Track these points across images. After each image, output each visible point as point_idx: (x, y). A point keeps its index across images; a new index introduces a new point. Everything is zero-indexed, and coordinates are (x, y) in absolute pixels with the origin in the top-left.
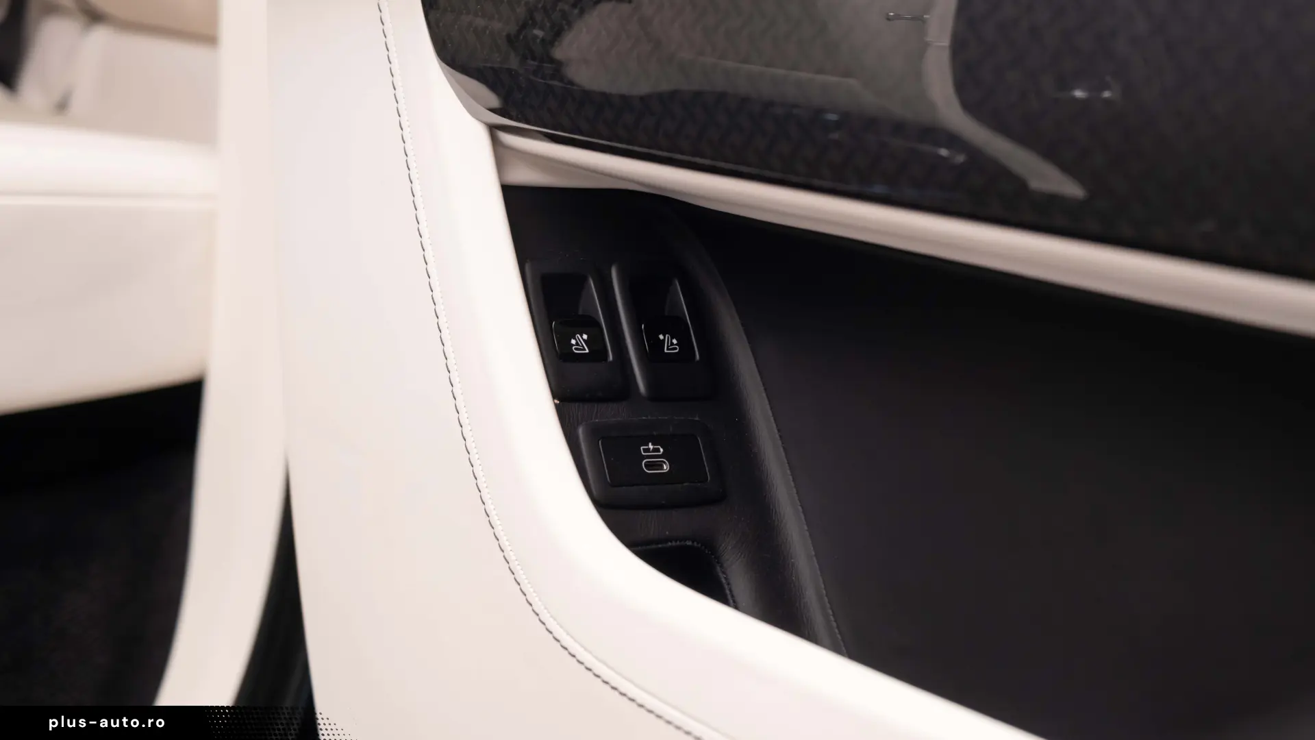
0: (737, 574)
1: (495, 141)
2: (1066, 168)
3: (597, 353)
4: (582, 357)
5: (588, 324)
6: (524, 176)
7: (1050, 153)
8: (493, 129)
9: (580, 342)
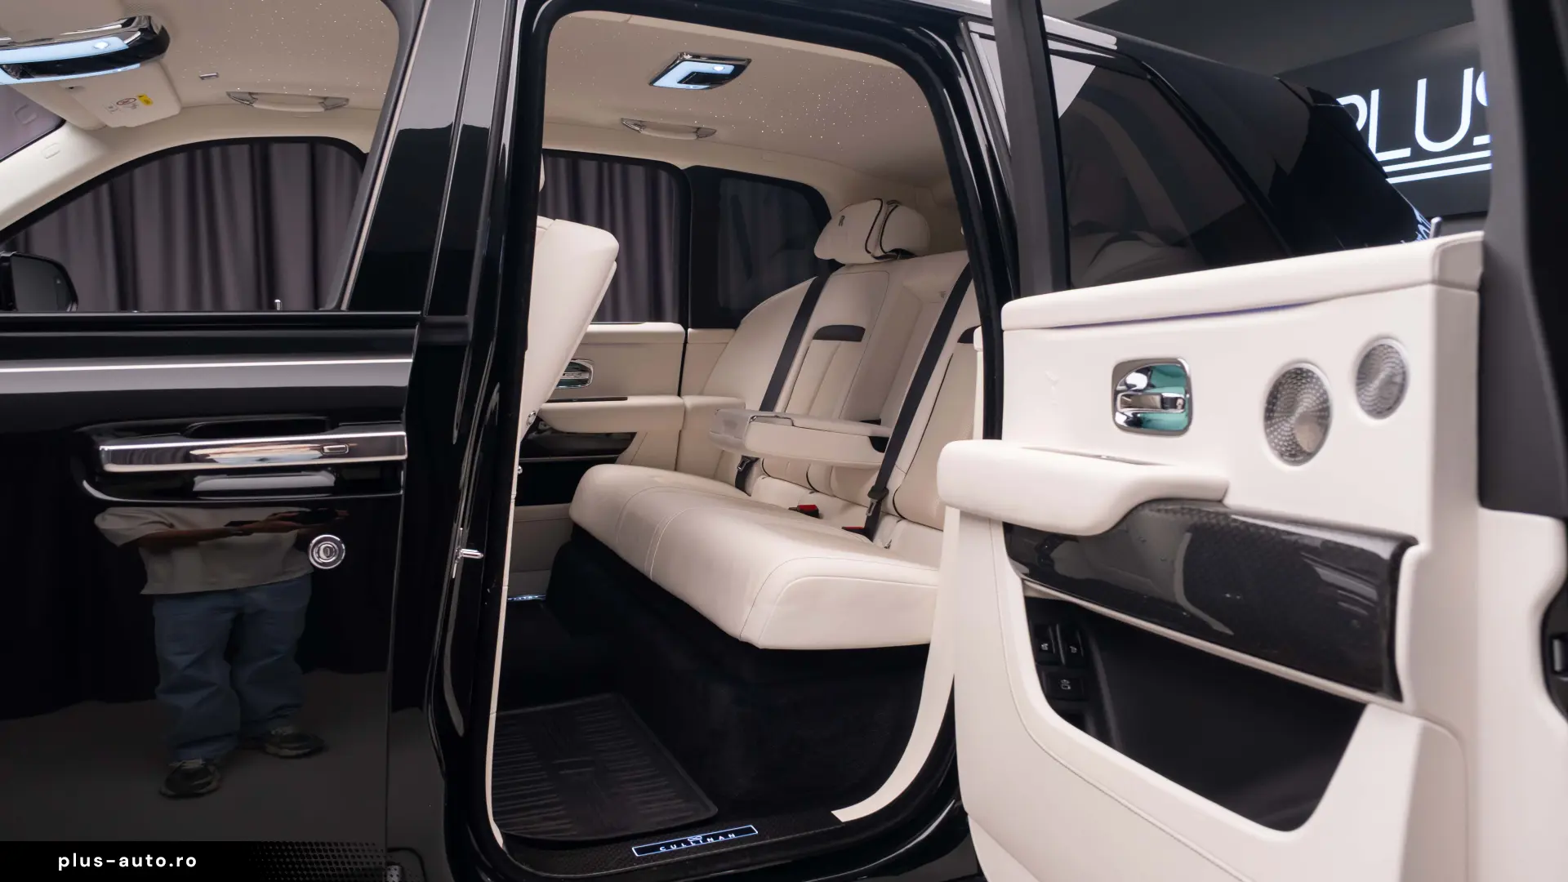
0: (1090, 722)
1: (1023, 584)
2: (1227, 625)
3: (1050, 649)
4: (1045, 651)
5: (1047, 640)
6: (1032, 594)
7: (1220, 620)
8: (1023, 580)
9: (1045, 646)
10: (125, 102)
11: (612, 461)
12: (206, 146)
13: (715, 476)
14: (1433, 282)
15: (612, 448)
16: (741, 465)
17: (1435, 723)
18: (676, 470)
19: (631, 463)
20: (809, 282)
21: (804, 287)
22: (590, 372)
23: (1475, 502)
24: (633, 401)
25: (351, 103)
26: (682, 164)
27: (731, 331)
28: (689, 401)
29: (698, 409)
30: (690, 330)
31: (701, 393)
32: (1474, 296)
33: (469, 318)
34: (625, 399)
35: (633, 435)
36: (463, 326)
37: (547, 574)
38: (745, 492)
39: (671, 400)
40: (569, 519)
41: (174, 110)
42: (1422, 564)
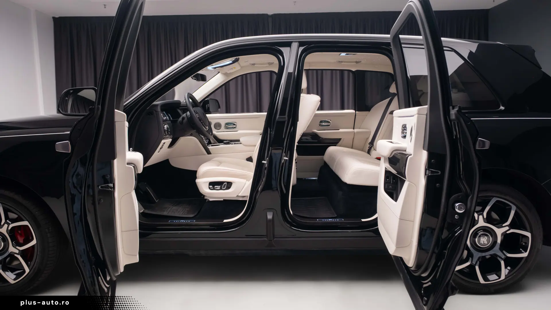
1: (385, 168)
6: (387, 170)
9: (388, 180)
10: (231, 69)
11: (335, 145)
12: (246, 74)
13: (362, 150)
14: (417, 114)
15: (335, 142)
16: (369, 148)
17: (411, 183)
18: (352, 148)
19: (340, 146)
20: (389, 99)
21: (388, 100)
22: (330, 123)
23: (423, 149)
24: (341, 130)
25: (274, 63)
26: (354, 70)
27: (368, 112)
28: (356, 130)
29: (358, 133)
30: (357, 112)
31: (360, 128)
32: (425, 116)
33: (286, 116)
34: (339, 130)
35: (340, 139)
36: (285, 118)
37: (318, 173)
38: (370, 154)
39: (352, 130)
40: (323, 159)
41: (239, 68)
42: (411, 158)
